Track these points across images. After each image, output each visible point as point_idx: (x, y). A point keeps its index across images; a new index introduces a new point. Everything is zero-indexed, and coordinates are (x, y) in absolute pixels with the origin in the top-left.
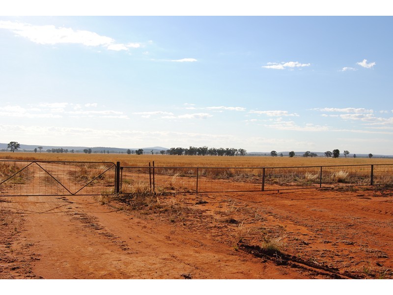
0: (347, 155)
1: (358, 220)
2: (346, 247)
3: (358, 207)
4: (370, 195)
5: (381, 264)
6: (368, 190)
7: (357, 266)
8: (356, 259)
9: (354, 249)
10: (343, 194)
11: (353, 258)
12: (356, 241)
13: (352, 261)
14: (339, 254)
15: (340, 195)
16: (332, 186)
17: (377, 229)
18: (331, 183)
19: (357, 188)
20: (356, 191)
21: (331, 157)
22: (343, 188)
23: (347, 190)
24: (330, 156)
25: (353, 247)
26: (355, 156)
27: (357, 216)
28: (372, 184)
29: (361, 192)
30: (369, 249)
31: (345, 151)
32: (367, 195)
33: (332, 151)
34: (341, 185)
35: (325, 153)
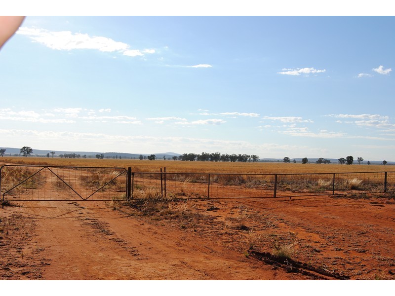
0: (361, 162)
1: (371, 228)
2: (358, 255)
3: (370, 214)
4: (383, 203)
5: (393, 272)
6: (381, 197)
7: (369, 274)
8: (368, 267)
9: (365, 257)
10: (356, 201)
11: (365, 266)
12: (368, 249)
13: (363, 269)
14: (351, 262)
15: (353, 202)
16: (345, 193)
17: (389, 237)
18: (344, 190)
19: (370, 195)
20: (369, 198)
21: (345, 164)
22: (356, 195)
23: (360, 198)
24: (344, 163)
25: (365, 255)
26: (369, 163)
27: (369, 223)
28: (385, 192)
29: (374, 199)
30: (382, 257)
31: (359, 158)
32: (380, 202)
33: (345, 158)
34: (354, 192)
35: (339, 160)
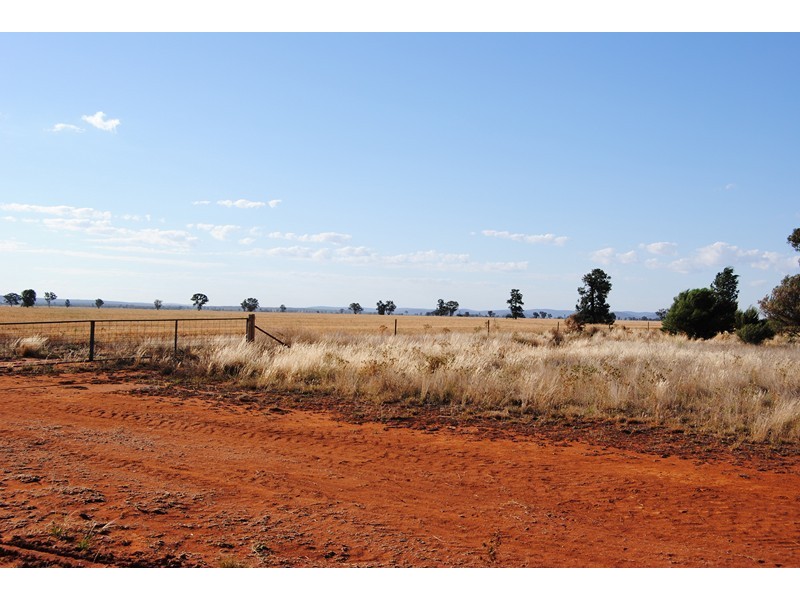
0: (52, 302)
1: (56, 432)
2: (24, 488)
3: (58, 405)
4: (86, 382)
5: (89, 515)
6: (83, 370)
7: (41, 524)
8: (42, 511)
9: (37, 490)
10: (30, 380)
11: (34, 508)
12: (45, 474)
13: (31, 515)
14: (7, 503)
15: (25, 383)
16: (9, 364)
17: (91, 447)
18: (8, 359)
19: (61, 367)
20: (57, 373)
21: (18, 306)
22: (31, 369)
23: (40, 373)
24: (17, 303)
25: (38, 486)
26: (68, 303)
27: (55, 423)
28: (91, 359)
29: (68, 376)
30: (70, 488)
31: (47, 294)
32: (79, 380)
33: (20, 294)
34: (29, 362)
35: (6, 297)
